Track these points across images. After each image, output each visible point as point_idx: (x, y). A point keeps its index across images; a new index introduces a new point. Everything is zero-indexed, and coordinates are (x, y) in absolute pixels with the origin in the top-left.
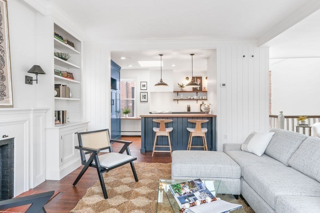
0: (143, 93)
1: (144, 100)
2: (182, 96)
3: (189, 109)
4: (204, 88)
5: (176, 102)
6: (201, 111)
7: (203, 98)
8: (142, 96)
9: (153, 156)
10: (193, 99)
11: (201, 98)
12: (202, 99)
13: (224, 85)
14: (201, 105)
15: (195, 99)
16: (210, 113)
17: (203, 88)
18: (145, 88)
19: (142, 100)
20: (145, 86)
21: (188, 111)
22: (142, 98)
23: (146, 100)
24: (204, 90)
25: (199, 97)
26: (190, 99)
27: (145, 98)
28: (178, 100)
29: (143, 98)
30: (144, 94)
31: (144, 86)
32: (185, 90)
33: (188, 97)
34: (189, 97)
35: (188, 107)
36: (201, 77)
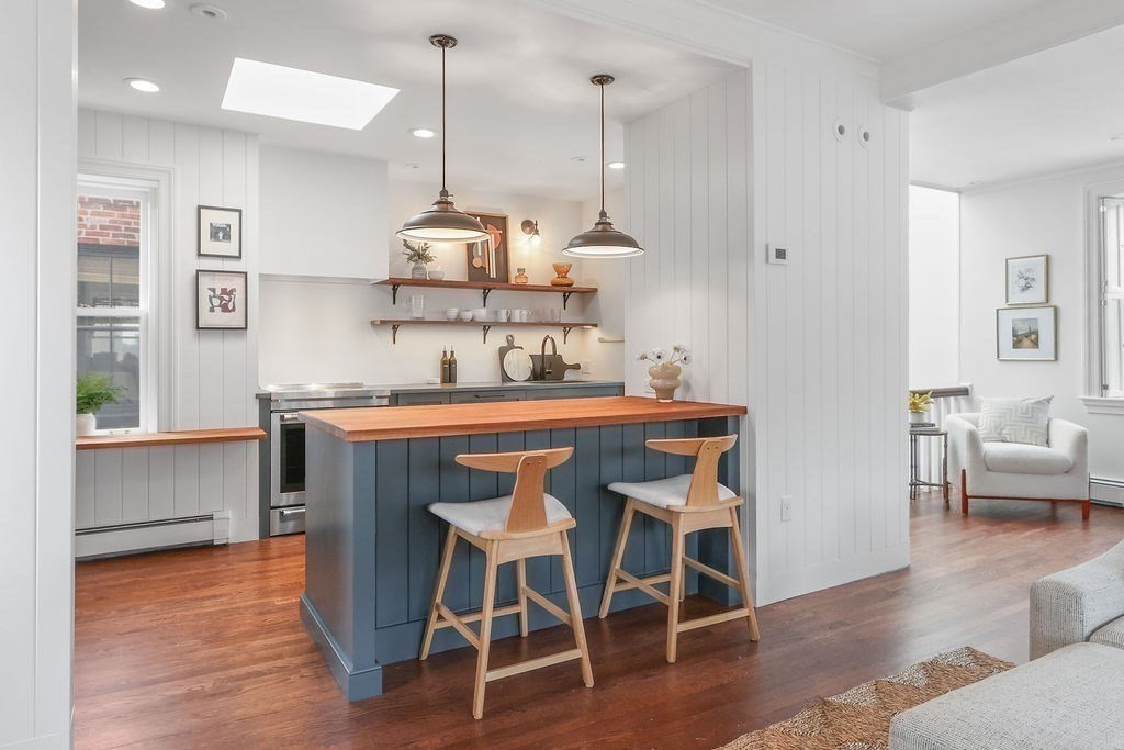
0: (218, 276)
1: (219, 318)
2: (418, 303)
3: (449, 369)
4: (521, 271)
5: (387, 334)
6: (506, 378)
7: (517, 319)
8: (204, 294)
9: (478, 713)
10: (473, 323)
11: (504, 319)
12: (510, 323)
13: (781, 254)
14: (503, 352)
15: (478, 319)
16: (678, 395)
17: (513, 273)
18: (230, 248)
19: (207, 319)
20: (227, 237)
21: (444, 382)
22: (205, 305)
23: (234, 319)
24: (521, 281)
25: (496, 313)
26: (458, 322)
27: (225, 308)
28: (395, 326)
29: (212, 310)
30: (220, 283)
31: (221, 233)
32: (434, 277)
33: (445, 312)
34: (453, 313)
35: (444, 362)
36: (504, 219)
